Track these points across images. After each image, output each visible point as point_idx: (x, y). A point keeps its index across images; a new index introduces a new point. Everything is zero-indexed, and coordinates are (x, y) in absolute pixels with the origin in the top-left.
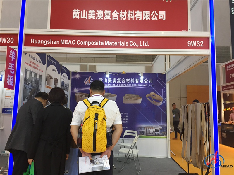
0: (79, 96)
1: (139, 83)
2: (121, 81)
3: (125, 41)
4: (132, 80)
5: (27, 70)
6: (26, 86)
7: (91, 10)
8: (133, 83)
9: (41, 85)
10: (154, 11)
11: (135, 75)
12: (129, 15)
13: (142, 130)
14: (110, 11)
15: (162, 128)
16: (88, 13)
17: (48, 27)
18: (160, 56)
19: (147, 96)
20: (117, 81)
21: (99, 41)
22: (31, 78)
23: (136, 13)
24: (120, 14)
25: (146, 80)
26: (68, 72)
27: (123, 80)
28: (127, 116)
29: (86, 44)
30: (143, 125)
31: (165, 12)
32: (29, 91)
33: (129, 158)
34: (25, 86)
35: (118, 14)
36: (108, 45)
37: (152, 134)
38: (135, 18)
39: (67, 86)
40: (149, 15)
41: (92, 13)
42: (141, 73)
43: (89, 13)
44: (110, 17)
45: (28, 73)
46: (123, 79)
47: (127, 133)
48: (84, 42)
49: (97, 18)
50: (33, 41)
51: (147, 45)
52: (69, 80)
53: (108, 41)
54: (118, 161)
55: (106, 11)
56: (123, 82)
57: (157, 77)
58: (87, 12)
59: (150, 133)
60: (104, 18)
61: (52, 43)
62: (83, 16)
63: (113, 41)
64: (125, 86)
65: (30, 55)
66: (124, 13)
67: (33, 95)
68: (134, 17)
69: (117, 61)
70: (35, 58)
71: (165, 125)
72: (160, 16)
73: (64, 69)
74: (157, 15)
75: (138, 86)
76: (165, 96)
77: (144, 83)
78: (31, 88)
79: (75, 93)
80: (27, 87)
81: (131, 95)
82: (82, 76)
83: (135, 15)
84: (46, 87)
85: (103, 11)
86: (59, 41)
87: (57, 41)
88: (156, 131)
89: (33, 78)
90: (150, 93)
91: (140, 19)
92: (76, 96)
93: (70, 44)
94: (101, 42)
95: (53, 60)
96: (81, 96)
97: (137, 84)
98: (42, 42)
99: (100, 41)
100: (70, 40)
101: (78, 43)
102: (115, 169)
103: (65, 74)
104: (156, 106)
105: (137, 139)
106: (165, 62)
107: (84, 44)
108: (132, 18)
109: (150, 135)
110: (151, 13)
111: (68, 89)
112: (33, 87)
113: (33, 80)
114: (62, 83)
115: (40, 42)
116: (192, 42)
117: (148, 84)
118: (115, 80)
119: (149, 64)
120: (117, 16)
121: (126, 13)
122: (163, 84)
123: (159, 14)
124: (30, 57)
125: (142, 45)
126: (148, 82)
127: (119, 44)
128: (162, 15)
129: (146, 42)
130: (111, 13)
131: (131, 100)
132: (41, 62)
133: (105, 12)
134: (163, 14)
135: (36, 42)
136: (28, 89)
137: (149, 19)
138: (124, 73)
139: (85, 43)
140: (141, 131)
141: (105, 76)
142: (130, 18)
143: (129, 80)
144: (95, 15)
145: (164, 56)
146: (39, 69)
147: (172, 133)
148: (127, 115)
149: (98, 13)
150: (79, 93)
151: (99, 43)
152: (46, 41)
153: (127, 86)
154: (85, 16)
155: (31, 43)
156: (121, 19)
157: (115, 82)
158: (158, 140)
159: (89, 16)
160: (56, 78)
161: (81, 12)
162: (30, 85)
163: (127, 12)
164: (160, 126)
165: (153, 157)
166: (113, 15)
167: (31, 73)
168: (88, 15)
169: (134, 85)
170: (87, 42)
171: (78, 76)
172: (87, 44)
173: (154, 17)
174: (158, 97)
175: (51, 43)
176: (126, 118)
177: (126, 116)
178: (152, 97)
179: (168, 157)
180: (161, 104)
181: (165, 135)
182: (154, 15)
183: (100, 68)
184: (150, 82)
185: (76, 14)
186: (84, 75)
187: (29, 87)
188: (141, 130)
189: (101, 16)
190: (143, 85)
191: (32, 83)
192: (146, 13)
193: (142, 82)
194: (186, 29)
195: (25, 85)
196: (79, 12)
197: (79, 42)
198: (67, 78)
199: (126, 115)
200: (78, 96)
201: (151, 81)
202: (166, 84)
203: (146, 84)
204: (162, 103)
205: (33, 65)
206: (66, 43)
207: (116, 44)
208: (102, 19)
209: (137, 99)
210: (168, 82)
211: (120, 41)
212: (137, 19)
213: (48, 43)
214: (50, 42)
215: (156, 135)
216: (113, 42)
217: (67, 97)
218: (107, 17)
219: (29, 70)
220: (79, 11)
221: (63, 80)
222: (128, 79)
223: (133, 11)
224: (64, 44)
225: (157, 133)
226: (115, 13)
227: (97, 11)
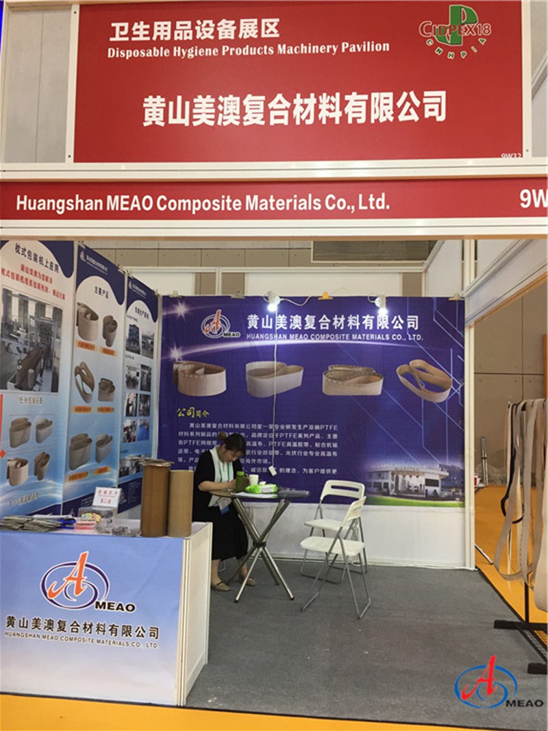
0: (187, 372)
1: (376, 331)
2: (317, 324)
3: (310, 196)
4: (353, 321)
5: (9, 294)
6: (9, 344)
7: (200, 97)
8: (354, 330)
9: (58, 338)
10: (408, 92)
11: (363, 305)
12: (324, 106)
13: (383, 481)
14: (263, 98)
15: (447, 474)
16: (192, 106)
17: (67, 156)
18: (448, 242)
19: (400, 371)
20: (304, 323)
21: (226, 198)
22: (25, 318)
23: (348, 101)
24: (293, 106)
25: (397, 319)
26: (150, 298)
27: (324, 320)
28: (335, 436)
29: (184, 209)
30: (388, 466)
31: (443, 94)
32: (18, 357)
33: (334, 565)
34: (6, 345)
35: (288, 105)
36: (256, 209)
37: (417, 492)
38: (344, 117)
39: (150, 341)
40: (391, 107)
41: (204, 104)
42: (382, 296)
43: (196, 106)
44: (261, 116)
45: (15, 302)
46: (324, 316)
47: (333, 487)
48: (180, 201)
49: (219, 123)
50: (22, 203)
51: (383, 207)
52: (155, 321)
53: (256, 197)
54: (303, 575)
55: (249, 97)
56: (322, 328)
57: (435, 308)
58: (187, 103)
59: (408, 490)
60: (241, 120)
61: (82, 208)
62: (175, 117)
63: (272, 197)
64: (329, 339)
65: (18, 247)
66: (306, 101)
67: (31, 371)
68: (340, 114)
69: (314, 260)
70: (36, 255)
71: (458, 465)
72: (427, 107)
73: (137, 288)
74: (417, 103)
75: (373, 341)
76: (460, 374)
77: (391, 330)
78: (25, 349)
79: (174, 361)
80: (11, 346)
81: (348, 369)
82: (193, 309)
83: (342, 108)
84: (76, 344)
85: (238, 99)
86: (101, 201)
87: (96, 201)
88: (429, 482)
89: (31, 317)
90: (411, 363)
91: (359, 121)
92: (177, 370)
93: (135, 208)
94: (233, 199)
95: (97, 261)
96: (193, 372)
97: (368, 331)
98: (51, 203)
99: (228, 197)
100: (136, 198)
101: (162, 206)
102: (292, 599)
103: (139, 304)
104: (430, 405)
105: (360, 507)
106: (463, 259)
107: (179, 209)
108: (334, 119)
109: (408, 495)
110: (396, 99)
111: (152, 350)
112: (32, 344)
113: (32, 323)
114: (130, 330)
115: (43, 205)
116: (534, 191)
117: (404, 331)
118: (296, 321)
119: (413, 268)
120: (286, 114)
121: (315, 101)
122: (454, 333)
123: (425, 100)
124: (18, 251)
125: (366, 208)
126: (405, 325)
127: (292, 204)
128: (436, 103)
129: (381, 197)
130: (266, 103)
131: (349, 384)
132: (57, 269)
133: (246, 102)
134: (438, 100)
135: (32, 206)
136: (15, 351)
137: (391, 119)
138: (325, 297)
139: (182, 204)
140: (380, 483)
141: (265, 308)
142: (327, 118)
143: (342, 319)
144: (213, 111)
145: (459, 242)
146: (50, 290)
147: (482, 490)
148: (335, 432)
149: (223, 104)
150: (184, 362)
151: (226, 203)
152: (63, 201)
153: (335, 340)
154: (183, 117)
155: (18, 208)
156: (298, 123)
157: (297, 326)
158: (434, 511)
159: (195, 117)
160: (112, 317)
161: (171, 104)
162: (21, 339)
163: (317, 97)
164: (443, 467)
165: (419, 565)
166: (272, 109)
167: (24, 302)
168: (191, 114)
169: (360, 337)
170: (189, 201)
171: (181, 310)
172: (189, 209)
173: (408, 113)
174: (436, 374)
175: (77, 208)
176: (332, 441)
177: (332, 436)
178: (416, 374)
179: (467, 567)
180: (445, 396)
181: (458, 496)
182: (408, 104)
183: (256, 284)
184: (409, 326)
185: (154, 110)
186: (201, 306)
187: (20, 346)
188: (380, 481)
189: (234, 114)
190: (387, 336)
191: (30, 333)
192: (382, 98)
193: (383, 328)
194: (515, 148)
195: (4, 340)
196: (164, 105)
197: (162, 204)
198: (147, 316)
199: (332, 432)
200: (183, 371)
201: (413, 322)
202: (464, 334)
203: (398, 331)
204: (450, 394)
205: (30, 277)
206: (125, 206)
207: (281, 205)
208: (237, 123)
209: (368, 382)
210: (470, 327)
211: (295, 196)
212: (350, 121)
213: (68, 208)
214: (74, 204)
215: (428, 497)
216: (272, 200)
217: (150, 374)
218: (254, 118)
219: (17, 293)
220: (163, 100)
221: (133, 322)
222: (339, 316)
223: (338, 94)
224: (117, 209)
225: (431, 489)
226: (280, 102)
227: (221, 99)
